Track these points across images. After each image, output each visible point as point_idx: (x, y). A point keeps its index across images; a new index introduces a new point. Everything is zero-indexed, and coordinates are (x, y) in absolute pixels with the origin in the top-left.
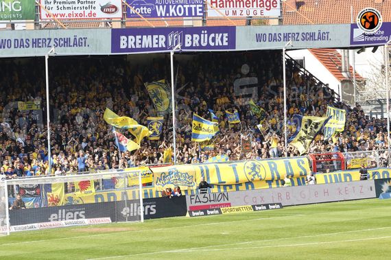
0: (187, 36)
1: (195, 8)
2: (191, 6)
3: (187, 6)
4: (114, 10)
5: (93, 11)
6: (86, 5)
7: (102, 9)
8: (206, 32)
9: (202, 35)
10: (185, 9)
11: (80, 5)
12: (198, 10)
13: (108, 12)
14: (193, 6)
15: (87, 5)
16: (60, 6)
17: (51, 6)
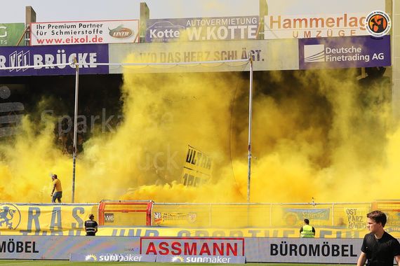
0: (36, 56)
1: (246, 30)
2: (239, 27)
3: (233, 28)
4: (127, 33)
5: (99, 36)
6: (89, 29)
7: (111, 33)
8: (63, 51)
9: (58, 56)
10: (230, 31)
11: (82, 29)
12: (250, 32)
13: (119, 37)
14: (242, 28)
15: (92, 29)
16: (56, 31)
17: (44, 31)
